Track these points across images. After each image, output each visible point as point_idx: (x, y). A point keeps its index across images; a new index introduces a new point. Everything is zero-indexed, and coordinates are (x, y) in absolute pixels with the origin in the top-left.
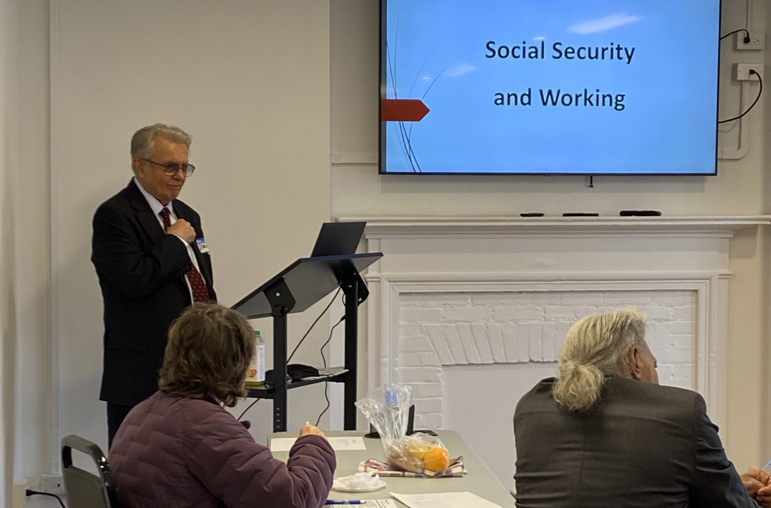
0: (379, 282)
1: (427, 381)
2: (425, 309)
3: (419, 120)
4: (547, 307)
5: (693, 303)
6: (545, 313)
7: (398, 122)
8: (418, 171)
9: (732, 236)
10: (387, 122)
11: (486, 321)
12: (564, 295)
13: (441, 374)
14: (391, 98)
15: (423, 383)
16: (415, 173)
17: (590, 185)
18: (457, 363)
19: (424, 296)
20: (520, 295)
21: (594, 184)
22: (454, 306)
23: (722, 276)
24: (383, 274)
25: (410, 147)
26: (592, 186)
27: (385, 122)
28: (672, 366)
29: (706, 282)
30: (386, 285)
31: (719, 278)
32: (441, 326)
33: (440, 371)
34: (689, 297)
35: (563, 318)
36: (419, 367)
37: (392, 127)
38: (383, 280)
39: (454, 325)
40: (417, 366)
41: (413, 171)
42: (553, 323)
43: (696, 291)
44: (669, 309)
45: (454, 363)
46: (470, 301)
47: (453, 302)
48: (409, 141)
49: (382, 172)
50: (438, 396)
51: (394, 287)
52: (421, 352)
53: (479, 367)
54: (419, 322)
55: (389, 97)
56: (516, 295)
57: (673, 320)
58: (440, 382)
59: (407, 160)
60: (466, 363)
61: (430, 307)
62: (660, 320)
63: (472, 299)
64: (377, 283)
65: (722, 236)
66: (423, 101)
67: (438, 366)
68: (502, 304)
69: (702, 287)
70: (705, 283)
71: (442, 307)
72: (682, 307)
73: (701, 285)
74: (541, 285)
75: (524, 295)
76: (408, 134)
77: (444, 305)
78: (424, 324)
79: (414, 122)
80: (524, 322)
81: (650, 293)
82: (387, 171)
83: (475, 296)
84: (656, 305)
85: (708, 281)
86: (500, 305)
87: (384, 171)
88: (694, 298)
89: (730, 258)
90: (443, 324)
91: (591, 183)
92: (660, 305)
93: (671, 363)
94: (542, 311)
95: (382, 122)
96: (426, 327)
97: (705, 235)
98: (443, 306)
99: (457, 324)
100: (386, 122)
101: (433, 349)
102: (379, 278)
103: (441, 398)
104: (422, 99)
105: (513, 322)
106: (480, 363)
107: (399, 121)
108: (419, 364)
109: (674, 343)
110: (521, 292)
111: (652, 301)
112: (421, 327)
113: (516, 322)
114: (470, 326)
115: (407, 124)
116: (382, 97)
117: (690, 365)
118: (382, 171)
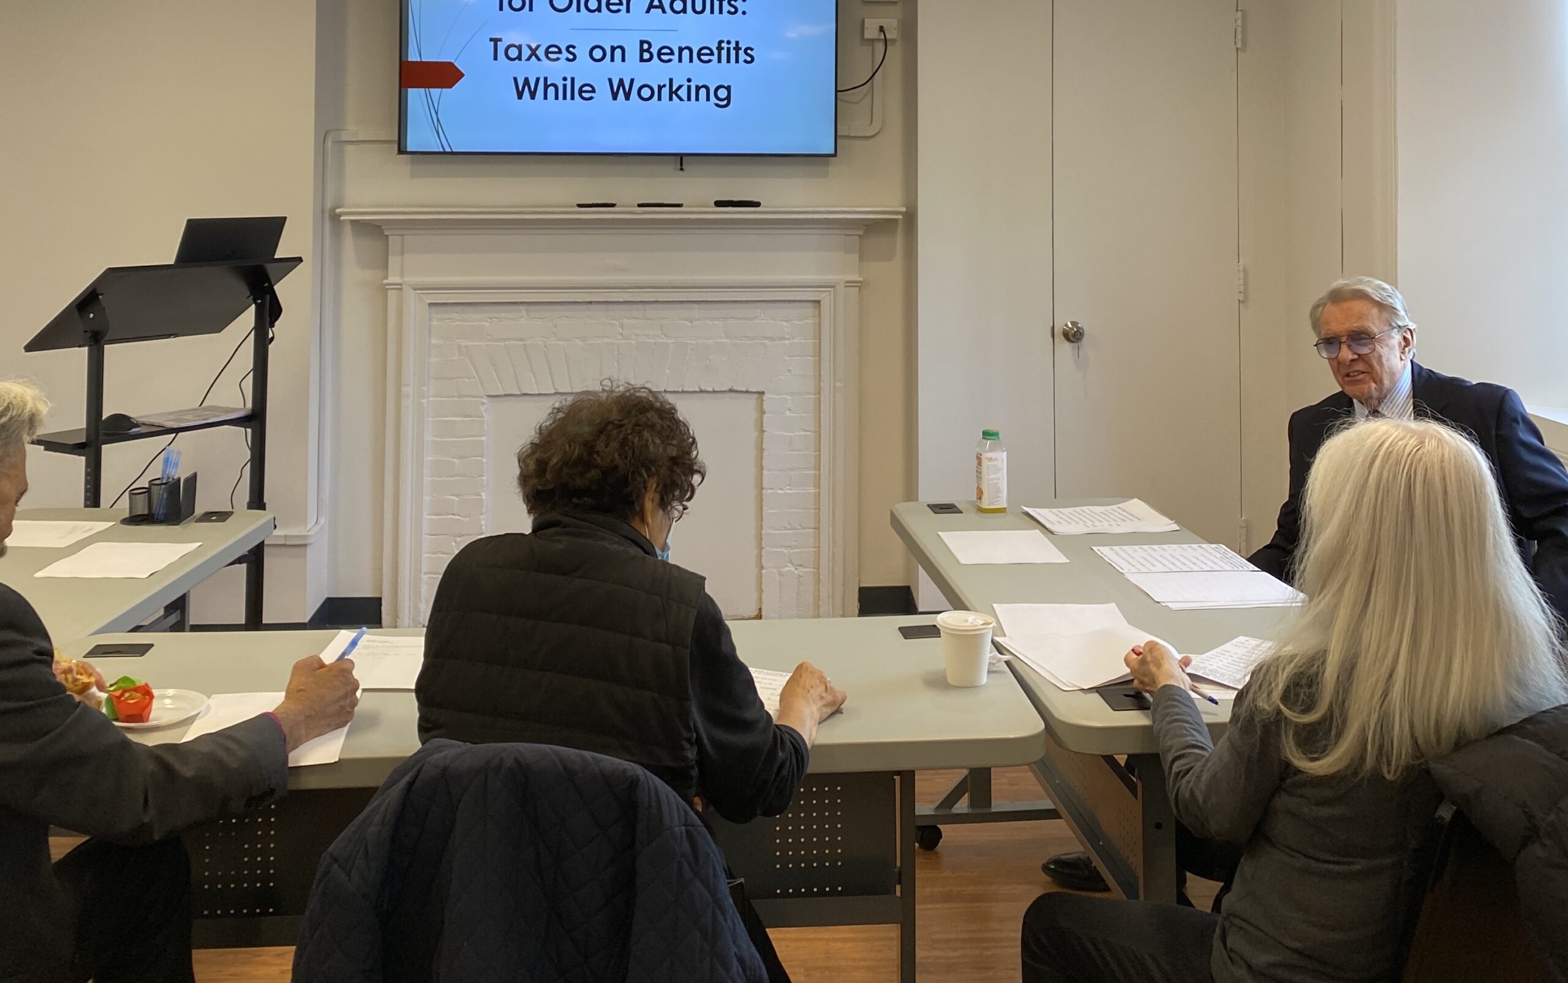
0: (401, 289)
1: (467, 416)
2: (465, 323)
3: (451, 87)
4: (626, 321)
5: (815, 317)
6: (623, 329)
7: (422, 90)
8: (448, 150)
9: (861, 232)
10: (409, 89)
11: (546, 339)
12: (648, 306)
13: (485, 406)
14: (414, 60)
15: (461, 419)
16: (445, 153)
17: (679, 167)
18: (507, 393)
19: (464, 307)
20: (590, 307)
21: (683, 167)
22: (503, 319)
23: (849, 284)
24: (406, 279)
25: (438, 120)
26: (682, 169)
27: (405, 89)
28: (789, 398)
29: (830, 291)
30: (410, 295)
31: (846, 286)
32: (486, 345)
33: (483, 404)
34: (810, 310)
35: (646, 336)
36: (456, 399)
37: (415, 95)
38: (404, 287)
39: (502, 344)
40: (453, 397)
41: (442, 150)
42: (633, 342)
43: (818, 302)
44: (785, 324)
45: (502, 393)
46: (524, 313)
47: (503, 315)
48: (437, 113)
49: (402, 151)
50: (481, 436)
51: (421, 295)
52: (459, 380)
53: (536, 398)
54: (458, 341)
55: (412, 58)
56: (585, 307)
57: (789, 339)
58: (483, 417)
59: (434, 137)
60: (518, 393)
61: (472, 322)
62: (772, 339)
63: (528, 311)
64: (400, 291)
65: (850, 233)
66: (455, 64)
67: (482, 397)
68: (566, 317)
69: (823, 296)
70: (828, 293)
71: (487, 321)
72: (801, 323)
73: (824, 295)
74: (615, 294)
75: (595, 306)
76: (436, 106)
77: (491, 319)
78: (464, 343)
79: (444, 90)
80: (595, 340)
81: (759, 305)
82: (408, 150)
83: (532, 308)
84: (767, 320)
85: (832, 289)
86: (564, 318)
87: (404, 150)
88: (817, 310)
89: (861, 259)
90: (488, 343)
91: (681, 165)
92: (774, 320)
93: (786, 394)
94: (620, 327)
95: (403, 89)
96: (466, 346)
97: (826, 232)
98: (489, 320)
99: (507, 343)
100: (407, 91)
101: (475, 375)
102: (401, 285)
103: (484, 438)
104: (455, 60)
105: (580, 341)
106: (537, 393)
107: (425, 87)
108: (456, 394)
109: (790, 368)
110: (591, 302)
111: (762, 315)
112: (459, 347)
113: (584, 340)
114: (525, 345)
115: (435, 92)
116: (403, 59)
117: (813, 396)
118: (402, 149)
